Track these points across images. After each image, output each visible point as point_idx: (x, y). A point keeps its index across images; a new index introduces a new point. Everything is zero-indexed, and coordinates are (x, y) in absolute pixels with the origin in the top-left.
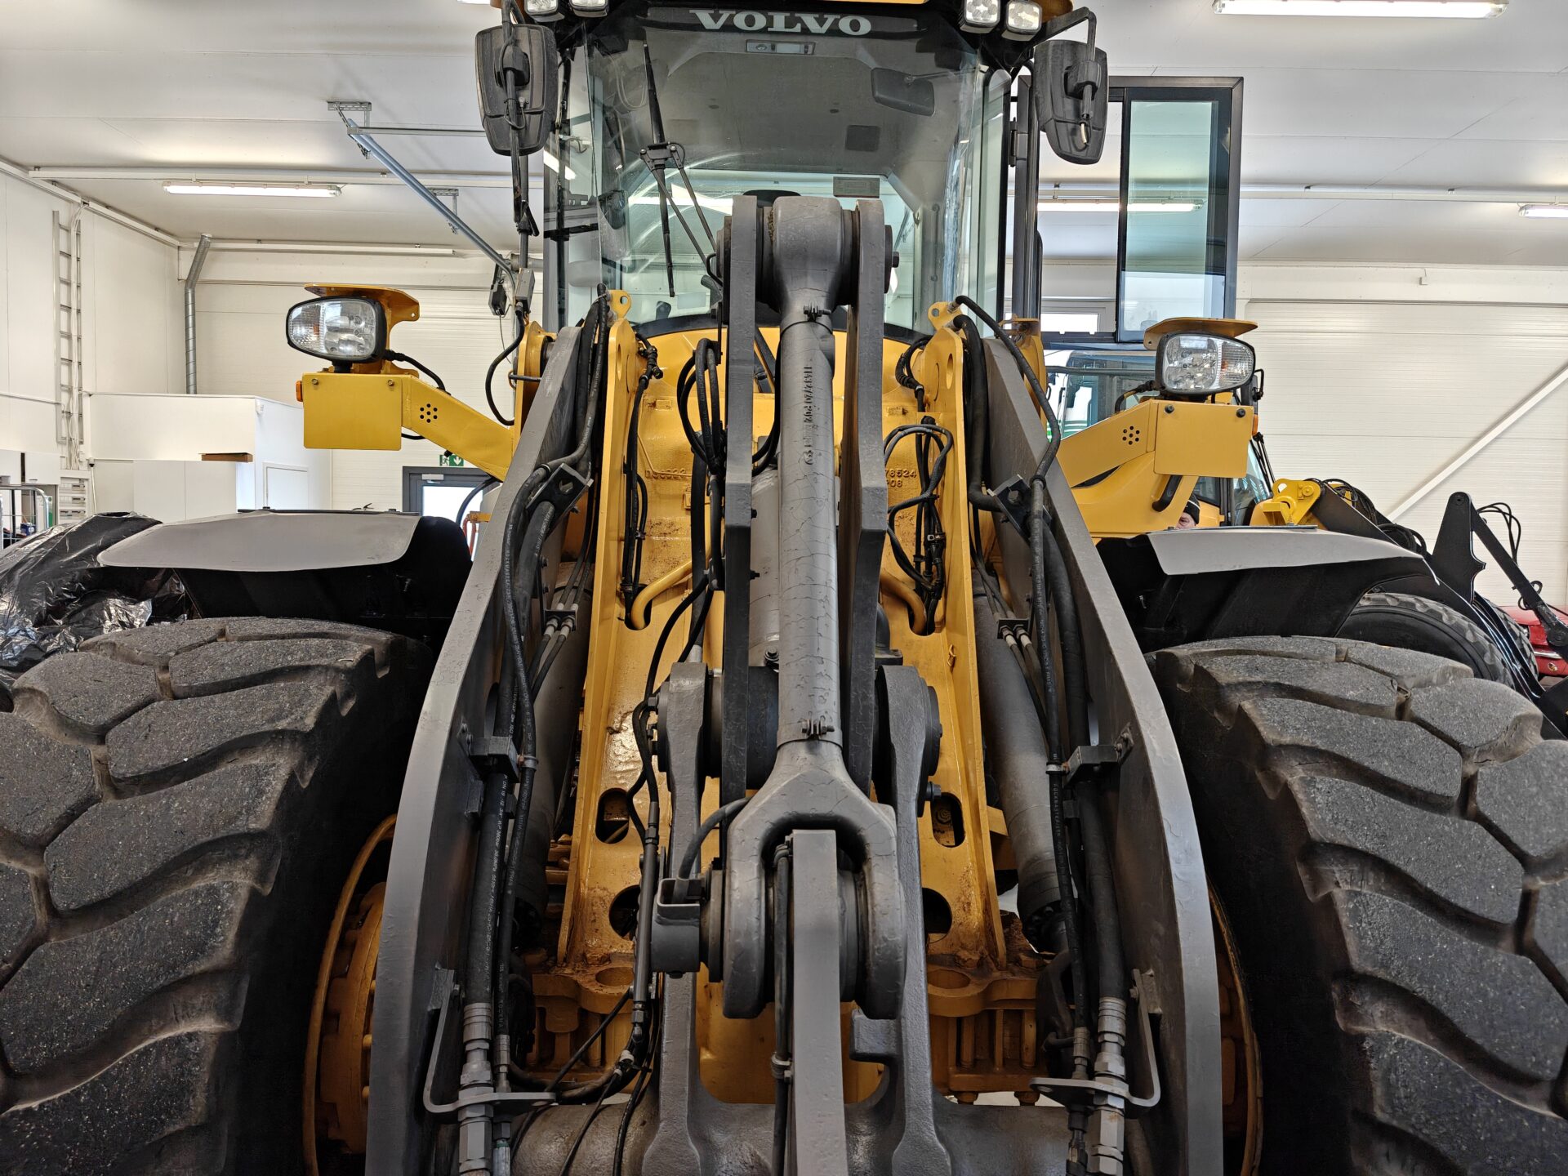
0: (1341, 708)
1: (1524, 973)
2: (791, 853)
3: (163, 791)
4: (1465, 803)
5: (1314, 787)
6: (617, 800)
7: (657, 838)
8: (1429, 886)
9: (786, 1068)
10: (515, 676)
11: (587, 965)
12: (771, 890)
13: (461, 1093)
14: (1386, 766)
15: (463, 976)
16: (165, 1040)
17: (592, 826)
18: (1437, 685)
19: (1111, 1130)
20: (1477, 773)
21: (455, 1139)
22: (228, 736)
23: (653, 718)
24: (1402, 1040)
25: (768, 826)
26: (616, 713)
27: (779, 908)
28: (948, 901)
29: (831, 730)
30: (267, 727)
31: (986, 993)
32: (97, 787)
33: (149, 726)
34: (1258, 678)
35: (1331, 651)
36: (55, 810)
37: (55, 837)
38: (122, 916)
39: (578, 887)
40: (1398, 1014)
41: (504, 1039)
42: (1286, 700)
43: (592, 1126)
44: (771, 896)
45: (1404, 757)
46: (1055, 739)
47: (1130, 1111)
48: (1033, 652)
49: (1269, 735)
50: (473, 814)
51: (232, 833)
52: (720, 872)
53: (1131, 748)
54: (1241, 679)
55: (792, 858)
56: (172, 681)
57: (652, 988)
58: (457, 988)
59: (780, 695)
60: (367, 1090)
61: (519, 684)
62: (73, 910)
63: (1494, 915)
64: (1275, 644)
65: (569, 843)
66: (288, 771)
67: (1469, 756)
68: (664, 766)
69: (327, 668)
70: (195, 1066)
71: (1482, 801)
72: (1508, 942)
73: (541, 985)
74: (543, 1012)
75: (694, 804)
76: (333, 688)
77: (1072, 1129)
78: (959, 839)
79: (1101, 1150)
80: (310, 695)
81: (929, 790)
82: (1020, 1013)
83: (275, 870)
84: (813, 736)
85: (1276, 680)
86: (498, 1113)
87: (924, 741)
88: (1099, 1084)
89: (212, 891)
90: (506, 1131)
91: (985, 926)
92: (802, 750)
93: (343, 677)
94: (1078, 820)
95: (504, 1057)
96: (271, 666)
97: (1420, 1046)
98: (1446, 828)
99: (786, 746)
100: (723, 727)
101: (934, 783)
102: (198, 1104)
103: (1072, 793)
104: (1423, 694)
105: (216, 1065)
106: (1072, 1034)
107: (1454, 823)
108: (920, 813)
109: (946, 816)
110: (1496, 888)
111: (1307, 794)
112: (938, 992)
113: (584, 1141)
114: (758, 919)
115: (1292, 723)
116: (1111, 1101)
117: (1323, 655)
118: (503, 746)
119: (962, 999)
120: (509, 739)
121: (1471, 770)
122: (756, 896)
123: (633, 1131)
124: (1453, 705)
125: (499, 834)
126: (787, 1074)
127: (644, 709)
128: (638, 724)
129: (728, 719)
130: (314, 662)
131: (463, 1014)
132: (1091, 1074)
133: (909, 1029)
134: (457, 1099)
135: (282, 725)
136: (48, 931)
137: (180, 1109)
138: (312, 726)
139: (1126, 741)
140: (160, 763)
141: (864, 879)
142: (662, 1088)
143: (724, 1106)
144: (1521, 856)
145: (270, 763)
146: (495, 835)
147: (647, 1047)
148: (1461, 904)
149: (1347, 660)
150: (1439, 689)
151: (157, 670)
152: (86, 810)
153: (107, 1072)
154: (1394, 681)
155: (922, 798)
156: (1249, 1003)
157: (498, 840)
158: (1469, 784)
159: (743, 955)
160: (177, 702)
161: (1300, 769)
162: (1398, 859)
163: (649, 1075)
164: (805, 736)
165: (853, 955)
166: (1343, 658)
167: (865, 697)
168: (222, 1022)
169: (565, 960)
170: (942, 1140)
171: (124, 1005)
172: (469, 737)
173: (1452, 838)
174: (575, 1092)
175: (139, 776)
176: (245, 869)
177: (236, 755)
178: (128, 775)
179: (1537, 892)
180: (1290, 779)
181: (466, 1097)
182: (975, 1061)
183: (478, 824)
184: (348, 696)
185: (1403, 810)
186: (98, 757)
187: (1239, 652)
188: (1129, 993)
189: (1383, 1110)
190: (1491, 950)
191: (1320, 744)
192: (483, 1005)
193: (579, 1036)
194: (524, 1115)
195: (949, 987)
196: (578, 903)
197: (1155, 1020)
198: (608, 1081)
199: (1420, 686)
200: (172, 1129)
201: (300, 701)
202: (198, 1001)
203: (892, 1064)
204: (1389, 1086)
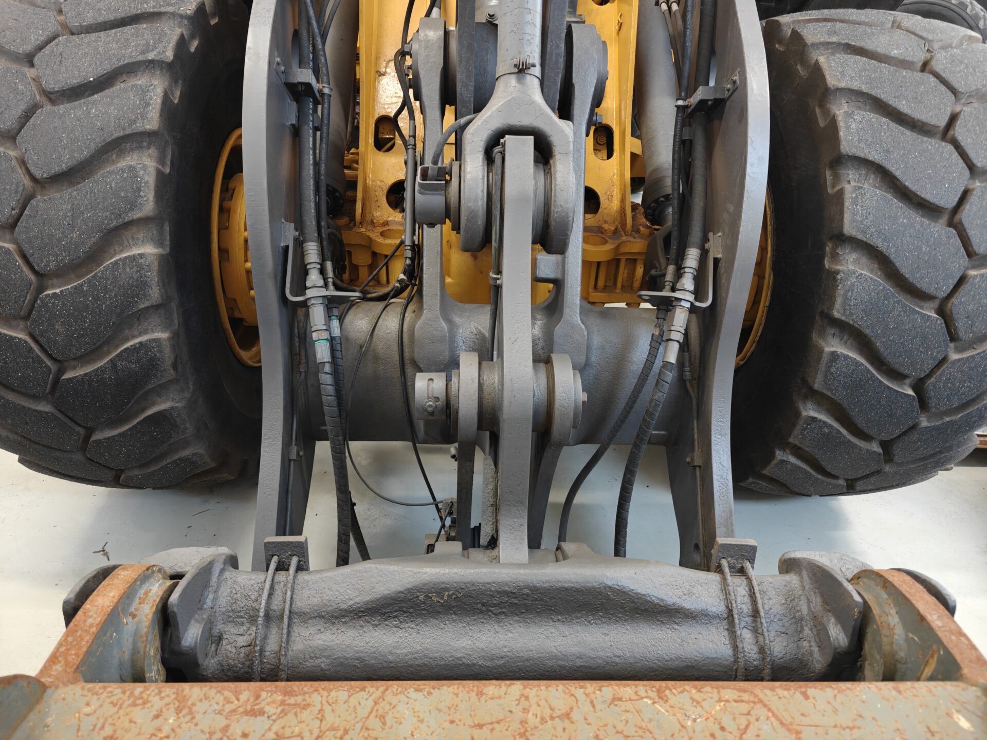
0: (885, 63)
1: (949, 238)
2: (504, 151)
3: (82, 101)
4: (947, 133)
5: (852, 118)
6: (387, 123)
7: (415, 145)
8: (907, 184)
9: (498, 279)
10: (309, 24)
11: (375, 227)
12: (491, 174)
13: (307, 291)
14: (903, 105)
15: (300, 226)
16: (126, 258)
17: (371, 141)
18: (956, 48)
19: (680, 318)
20: (961, 111)
21: (307, 315)
22: (116, 64)
23: (409, 61)
24: (861, 274)
25: (490, 132)
26: (382, 60)
27: (496, 185)
28: (599, 194)
29: (534, 66)
30: (141, 58)
31: (617, 248)
32: (38, 97)
33: (61, 54)
34: (834, 39)
35: (890, 21)
36: (14, 112)
37: (21, 130)
38: (79, 183)
39: (365, 180)
40: (864, 260)
41: (329, 265)
42: (849, 56)
43: (385, 312)
44: (491, 178)
45: (916, 98)
46: (685, 82)
47: (693, 310)
48: (679, 16)
49: (832, 80)
50: (293, 125)
51: (135, 131)
52: (458, 163)
53: (737, 88)
54: (822, 40)
55: (504, 154)
56: (68, 21)
57: (416, 238)
58: (297, 234)
59: (499, 39)
60: (252, 292)
61: (313, 30)
62: (46, 178)
63: (942, 203)
64: (852, 14)
65: (358, 154)
66: (162, 90)
67: (960, 99)
68: (418, 97)
69: (173, 14)
70: (148, 272)
71: (959, 132)
72: (944, 219)
73: (348, 237)
74: (350, 253)
75: (439, 122)
76: (180, 30)
77: (658, 318)
78: (610, 155)
79: (673, 328)
80: (166, 35)
81: (594, 118)
82: (635, 260)
83: (169, 157)
84: (522, 70)
85: (846, 41)
86: (331, 303)
87: (595, 81)
88: (677, 295)
89: (132, 169)
90: (336, 312)
91: (621, 210)
92: (513, 81)
93: (186, 22)
94: (691, 141)
95: (330, 273)
96: (134, 12)
97: (871, 278)
98: (930, 147)
99: (502, 78)
100: (458, 68)
101: (599, 113)
102: (155, 294)
103: (690, 122)
104: (944, 54)
105: (161, 271)
106: (666, 268)
107: (935, 144)
108: (587, 135)
109: (603, 140)
110: (949, 186)
111: (846, 122)
112: (589, 247)
113: (381, 320)
114: (483, 191)
115: (850, 73)
116: (683, 303)
117: (883, 23)
118: (305, 76)
119: (602, 252)
120: (310, 71)
121: (958, 109)
122: (481, 177)
123: (409, 315)
124: (961, 62)
125: (311, 139)
126: (498, 282)
127: (402, 54)
128: (398, 65)
129: (461, 61)
130: (163, 10)
131: (302, 248)
132: (673, 290)
133: (569, 265)
134: (305, 294)
135: (151, 56)
136: (34, 191)
137: (145, 295)
138: (172, 58)
139: (734, 82)
140: (75, 81)
141: (550, 169)
142: (424, 293)
143: (460, 305)
144: (971, 166)
145: (149, 84)
146: (309, 140)
147: (414, 272)
148: (923, 195)
149: (899, 27)
150: (955, 50)
151: (55, 13)
152: (35, 113)
153: (96, 274)
154: (927, 44)
155: (590, 123)
156: (773, 255)
157: (311, 143)
158: (953, 118)
159: (472, 215)
160: (75, 37)
161: (846, 106)
162: (893, 166)
163: (416, 288)
164: (516, 70)
165: (541, 216)
166: (896, 25)
167: (558, 47)
168: (157, 248)
169: (361, 223)
170: (583, 323)
171: (94, 237)
172: (283, 68)
173: (931, 154)
174: (373, 295)
175: (64, 90)
176: (149, 156)
177: (124, 76)
178: (56, 89)
179: (973, 190)
180: (837, 112)
181: (310, 293)
182: (605, 286)
183: (296, 132)
184: (193, 37)
185: (905, 134)
186: (32, 76)
187: (825, 20)
188: (704, 246)
189: (838, 312)
190: (933, 224)
191: (864, 88)
192: (314, 244)
193: (372, 267)
194: (345, 305)
195: (595, 244)
196: (366, 189)
197: (716, 261)
198: (392, 290)
199: (944, 48)
200: (142, 306)
201: (159, 39)
202: (141, 235)
203: (558, 284)
204: (846, 298)
